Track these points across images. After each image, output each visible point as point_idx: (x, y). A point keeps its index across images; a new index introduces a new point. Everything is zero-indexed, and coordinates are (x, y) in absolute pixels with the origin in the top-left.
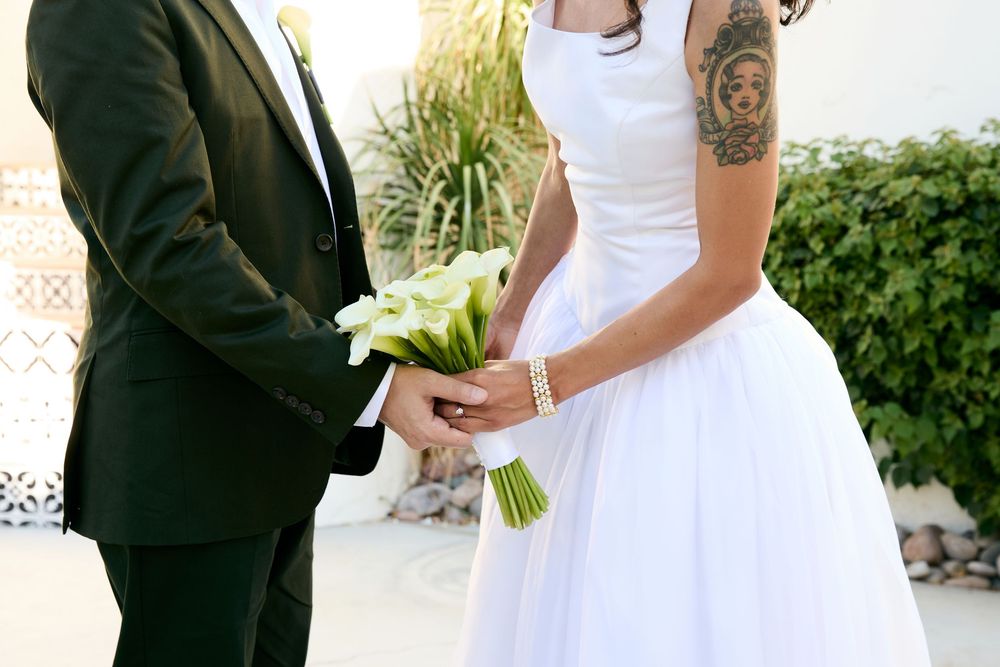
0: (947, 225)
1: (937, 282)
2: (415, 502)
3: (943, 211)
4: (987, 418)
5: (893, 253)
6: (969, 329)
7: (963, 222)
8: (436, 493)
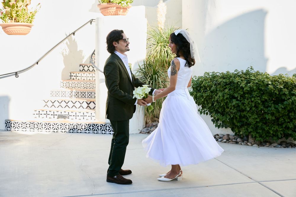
0: (227, 86)
1: (225, 95)
2: (144, 131)
3: (226, 84)
4: (233, 116)
5: (219, 90)
6: (230, 102)
7: (229, 86)
8: (148, 129)
